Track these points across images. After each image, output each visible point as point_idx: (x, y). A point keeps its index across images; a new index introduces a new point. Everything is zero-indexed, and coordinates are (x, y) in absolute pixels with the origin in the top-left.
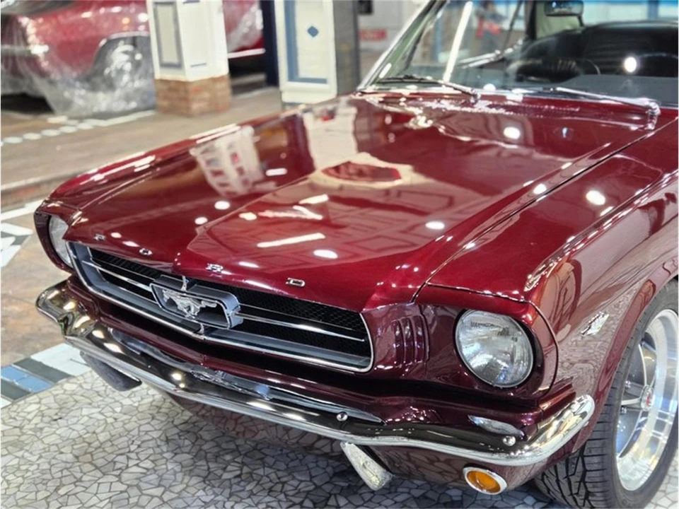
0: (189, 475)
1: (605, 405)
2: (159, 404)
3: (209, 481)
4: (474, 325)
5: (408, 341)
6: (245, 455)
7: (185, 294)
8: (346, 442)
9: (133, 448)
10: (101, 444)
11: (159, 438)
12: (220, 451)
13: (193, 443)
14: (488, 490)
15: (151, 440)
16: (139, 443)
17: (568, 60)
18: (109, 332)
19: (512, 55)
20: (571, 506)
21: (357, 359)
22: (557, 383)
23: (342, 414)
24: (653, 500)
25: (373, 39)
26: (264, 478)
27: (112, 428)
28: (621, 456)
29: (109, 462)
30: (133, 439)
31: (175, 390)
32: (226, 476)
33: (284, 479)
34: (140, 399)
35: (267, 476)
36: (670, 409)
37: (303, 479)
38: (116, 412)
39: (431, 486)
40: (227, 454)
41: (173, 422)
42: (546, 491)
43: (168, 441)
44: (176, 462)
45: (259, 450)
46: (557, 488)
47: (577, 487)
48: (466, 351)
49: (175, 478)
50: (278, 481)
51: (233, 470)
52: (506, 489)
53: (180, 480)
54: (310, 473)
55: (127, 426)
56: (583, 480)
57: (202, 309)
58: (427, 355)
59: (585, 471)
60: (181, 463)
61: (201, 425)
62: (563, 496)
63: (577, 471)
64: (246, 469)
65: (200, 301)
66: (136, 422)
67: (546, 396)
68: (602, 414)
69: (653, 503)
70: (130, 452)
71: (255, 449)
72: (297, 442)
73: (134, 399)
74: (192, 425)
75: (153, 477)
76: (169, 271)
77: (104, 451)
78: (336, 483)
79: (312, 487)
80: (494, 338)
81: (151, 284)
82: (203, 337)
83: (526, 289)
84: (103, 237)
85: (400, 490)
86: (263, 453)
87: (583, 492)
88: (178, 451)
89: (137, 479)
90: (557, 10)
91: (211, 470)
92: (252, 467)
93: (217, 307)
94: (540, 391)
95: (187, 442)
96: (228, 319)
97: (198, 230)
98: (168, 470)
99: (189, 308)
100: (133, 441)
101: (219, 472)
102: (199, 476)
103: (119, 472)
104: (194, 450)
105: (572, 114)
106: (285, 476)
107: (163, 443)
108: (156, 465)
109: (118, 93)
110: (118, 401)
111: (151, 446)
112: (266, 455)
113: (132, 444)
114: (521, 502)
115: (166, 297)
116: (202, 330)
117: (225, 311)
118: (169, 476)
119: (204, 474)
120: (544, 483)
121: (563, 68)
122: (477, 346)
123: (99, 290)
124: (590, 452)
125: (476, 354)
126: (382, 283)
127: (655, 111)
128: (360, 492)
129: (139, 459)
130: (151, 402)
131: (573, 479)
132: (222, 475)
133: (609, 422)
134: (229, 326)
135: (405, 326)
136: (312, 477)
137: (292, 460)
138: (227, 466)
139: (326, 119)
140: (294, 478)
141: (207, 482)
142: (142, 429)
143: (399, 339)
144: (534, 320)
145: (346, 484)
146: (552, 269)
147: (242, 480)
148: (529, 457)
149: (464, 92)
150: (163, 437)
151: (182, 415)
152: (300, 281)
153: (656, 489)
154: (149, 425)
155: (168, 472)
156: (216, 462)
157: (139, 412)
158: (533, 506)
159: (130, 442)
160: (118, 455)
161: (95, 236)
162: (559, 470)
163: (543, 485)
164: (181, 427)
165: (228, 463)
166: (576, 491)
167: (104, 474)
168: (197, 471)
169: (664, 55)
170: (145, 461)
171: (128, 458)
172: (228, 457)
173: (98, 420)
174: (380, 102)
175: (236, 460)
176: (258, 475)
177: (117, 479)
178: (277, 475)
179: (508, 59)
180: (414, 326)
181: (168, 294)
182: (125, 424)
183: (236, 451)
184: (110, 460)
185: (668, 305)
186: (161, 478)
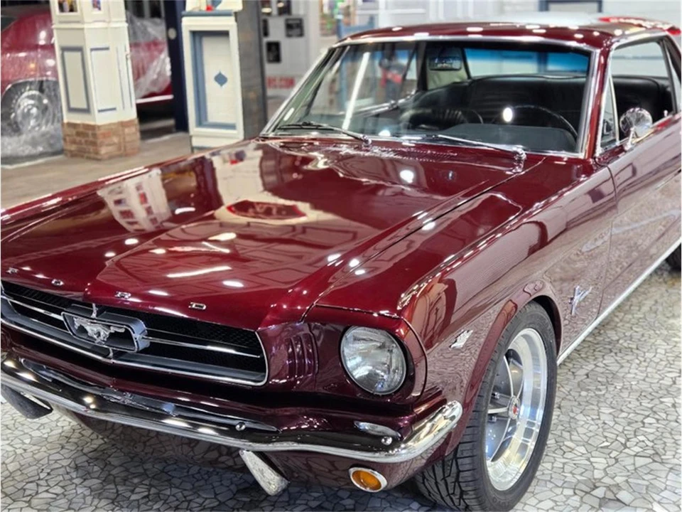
0: (98, 498)
1: (474, 411)
2: (69, 435)
3: (118, 502)
4: (356, 339)
5: (299, 358)
6: (153, 478)
7: (95, 321)
8: (244, 449)
9: (42, 476)
10: (11, 473)
11: (69, 465)
12: (128, 475)
13: (102, 469)
14: (371, 488)
15: (60, 468)
16: (49, 471)
17: (454, 110)
18: (21, 362)
19: (404, 104)
20: (452, 509)
21: (253, 375)
22: (427, 391)
23: (241, 424)
24: (522, 500)
25: (281, 87)
26: (171, 497)
27: (22, 458)
28: (493, 460)
29: (19, 490)
30: (43, 467)
31: (86, 411)
32: (134, 497)
33: (188, 498)
34: (49, 430)
35: (174, 496)
36: (537, 418)
37: (208, 496)
38: (25, 444)
39: (327, 498)
40: (135, 477)
41: (82, 450)
42: (427, 493)
43: (77, 468)
44: (85, 487)
45: (166, 473)
46: (436, 489)
47: (453, 487)
48: (350, 364)
49: (85, 501)
50: (184, 499)
51: (141, 491)
52: (386, 486)
53: (90, 502)
54: (215, 491)
55: (36, 456)
56: (457, 480)
57: (111, 334)
58: (317, 369)
59: (459, 472)
60: (90, 487)
61: (109, 452)
62: (442, 498)
63: (452, 472)
64: (153, 491)
65: (109, 326)
66: (45, 452)
67: (419, 401)
68: (471, 419)
69: (522, 503)
70: (39, 479)
71: (162, 471)
72: (203, 457)
73: (44, 431)
74: (101, 453)
75: (63, 502)
76: (80, 299)
77: (14, 479)
78: (240, 499)
79: (217, 503)
80: (373, 351)
81: (62, 313)
82: (113, 361)
83: (399, 308)
84: (16, 270)
85: (298, 502)
86: (170, 476)
87: (458, 491)
88: (88, 476)
89: (46, 504)
90: (439, 66)
91: (120, 493)
92: (159, 488)
93: (125, 332)
94: (414, 397)
95: (96, 468)
96: (136, 344)
97: (107, 263)
98: (77, 495)
99: (99, 334)
100: (43, 470)
101: (128, 494)
102: (107, 498)
103: (29, 498)
104: (104, 475)
105: (451, 158)
106: (190, 495)
107: (73, 470)
108: (66, 491)
109: (23, 137)
110: (27, 433)
111: (60, 473)
112: (173, 477)
113: (41, 472)
114: (407, 507)
115: (77, 325)
116: (111, 354)
117: (134, 335)
118: (79, 500)
119: (113, 496)
120: (426, 487)
121: (450, 117)
122: (359, 359)
123: (11, 322)
124: (462, 454)
125: (358, 366)
126: (275, 305)
127: (522, 156)
128: (262, 505)
129: (48, 485)
130: (60, 434)
131: (450, 480)
132: (130, 497)
133: (478, 427)
134: (136, 350)
135: (297, 344)
136: (216, 495)
137: (198, 481)
138: (135, 489)
139: (233, 162)
140: (199, 496)
141: (116, 504)
142: (51, 458)
143: (291, 356)
144: (406, 334)
145: (248, 500)
146: (422, 289)
147: (150, 500)
148: (405, 454)
149: (356, 138)
150: (73, 465)
151: (91, 444)
152: (201, 305)
153: (525, 490)
154: (57, 454)
155: (78, 496)
156: (124, 485)
157: (48, 443)
158: (418, 510)
159: (40, 471)
160: (27, 483)
161: (8, 269)
162: (436, 472)
163: (424, 488)
164: (90, 455)
165: (136, 486)
166: (452, 492)
167: (14, 501)
168: (106, 494)
169: (532, 107)
170: (55, 487)
171: (38, 485)
172: (136, 481)
173: (7, 451)
174: (281, 147)
175: (143, 482)
176: (165, 495)
177: (27, 505)
178: (183, 494)
179: (401, 108)
180: (304, 344)
181: (78, 322)
182: (34, 454)
183: (144, 475)
184: (19, 488)
185: (530, 324)
186: (70, 502)
